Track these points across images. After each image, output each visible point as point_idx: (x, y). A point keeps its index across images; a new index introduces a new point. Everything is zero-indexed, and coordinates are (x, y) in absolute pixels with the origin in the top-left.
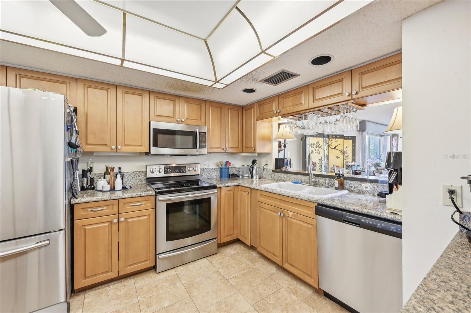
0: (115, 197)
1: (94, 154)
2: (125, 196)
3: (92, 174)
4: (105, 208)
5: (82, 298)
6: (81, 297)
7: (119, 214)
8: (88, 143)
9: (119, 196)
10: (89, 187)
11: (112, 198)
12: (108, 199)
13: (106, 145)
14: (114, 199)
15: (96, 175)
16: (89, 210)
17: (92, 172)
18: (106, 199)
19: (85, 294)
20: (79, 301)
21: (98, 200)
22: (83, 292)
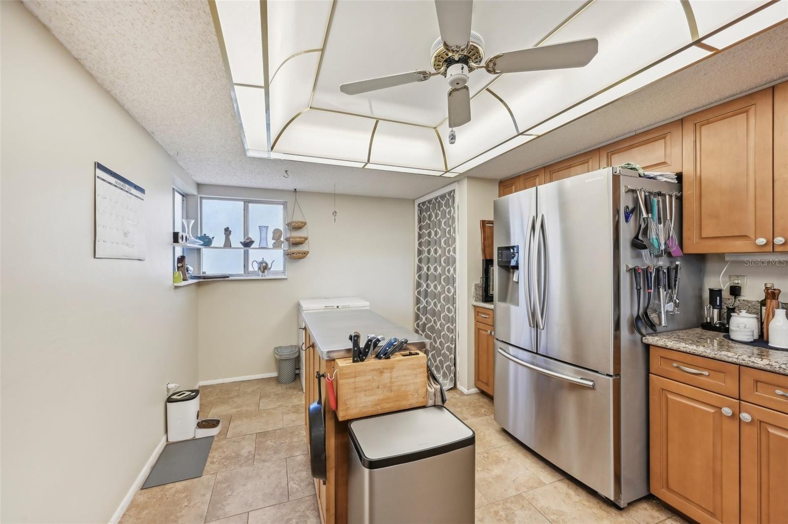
0: (725, 357)
1: (727, 259)
2: (753, 362)
3: (739, 300)
4: (706, 373)
5: (658, 518)
6: (659, 515)
7: (740, 399)
8: (703, 236)
9: (736, 357)
10: (718, 326)
11: (717, 357)
12: (710, 356)
13: (744, 237)
14: (723, 359)
15: (750, 305)
16: (675, 365)
17: (740, 295)
18: (705, 354)
19: (668, 518)
20: (651, 517)
21: (688, 351)
22: (670, 513)
